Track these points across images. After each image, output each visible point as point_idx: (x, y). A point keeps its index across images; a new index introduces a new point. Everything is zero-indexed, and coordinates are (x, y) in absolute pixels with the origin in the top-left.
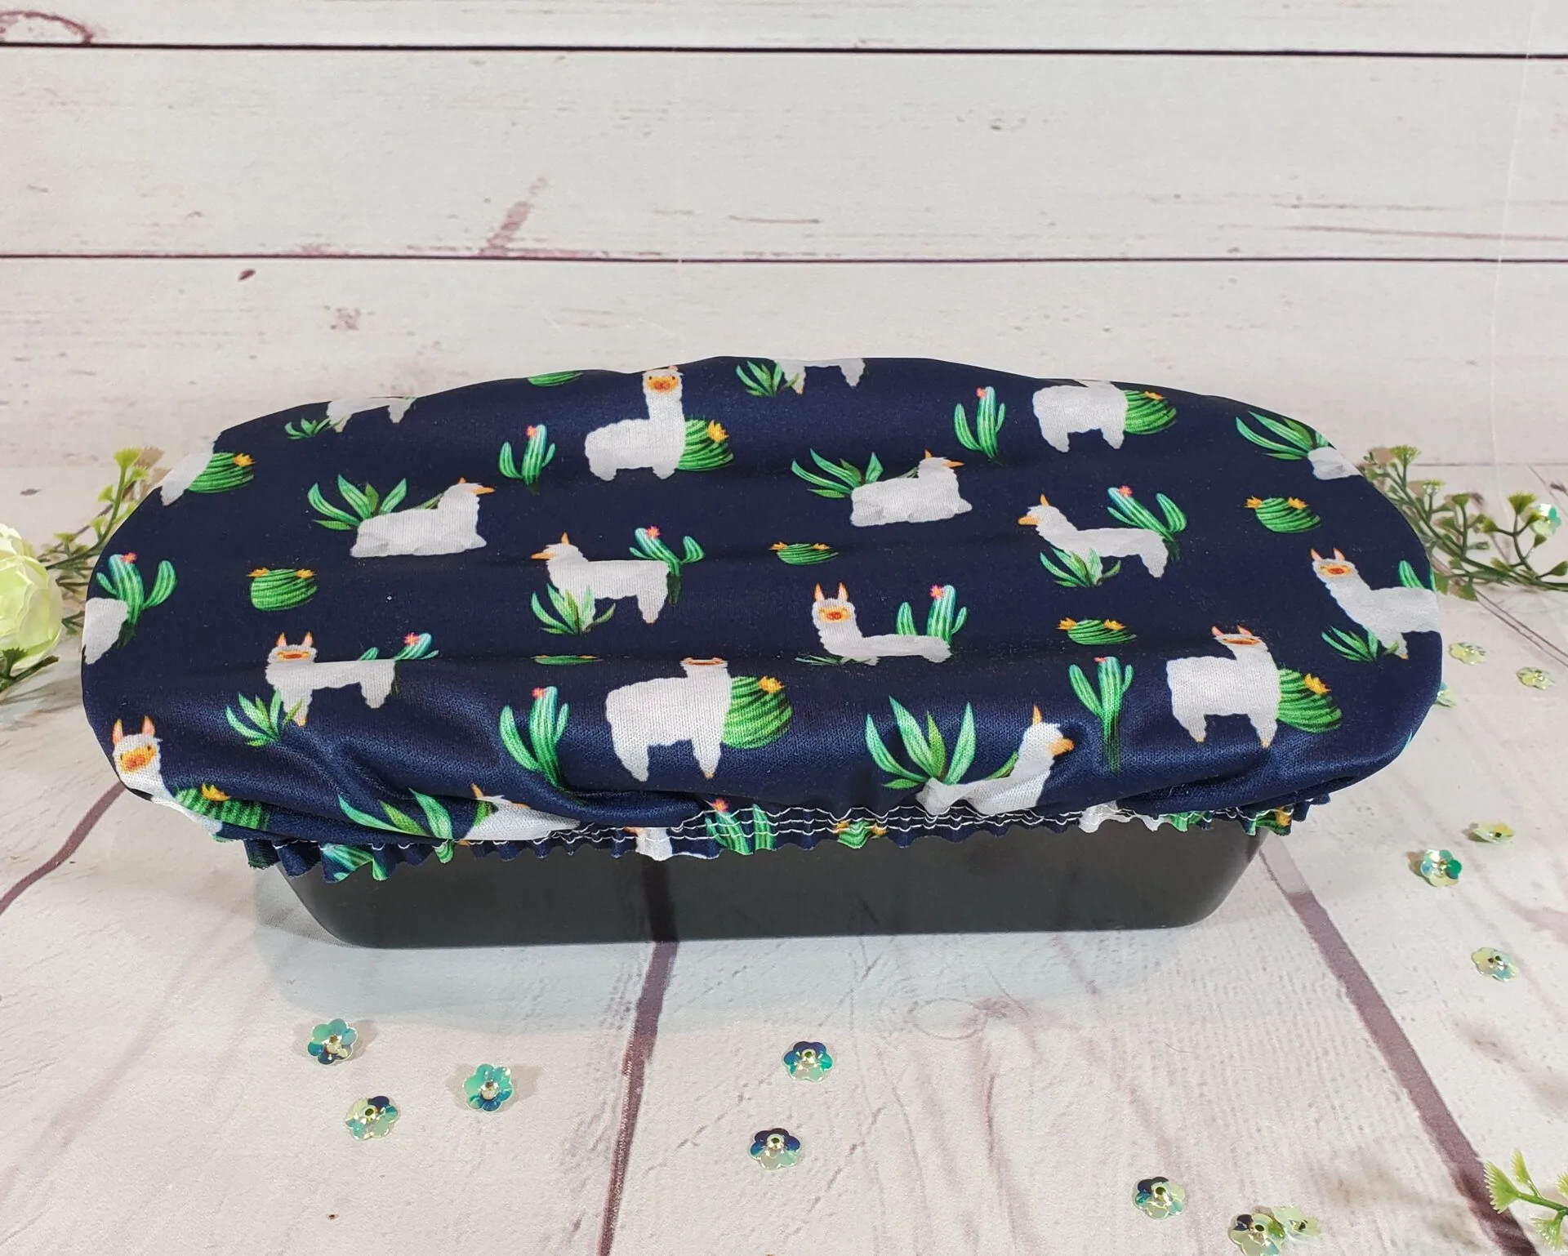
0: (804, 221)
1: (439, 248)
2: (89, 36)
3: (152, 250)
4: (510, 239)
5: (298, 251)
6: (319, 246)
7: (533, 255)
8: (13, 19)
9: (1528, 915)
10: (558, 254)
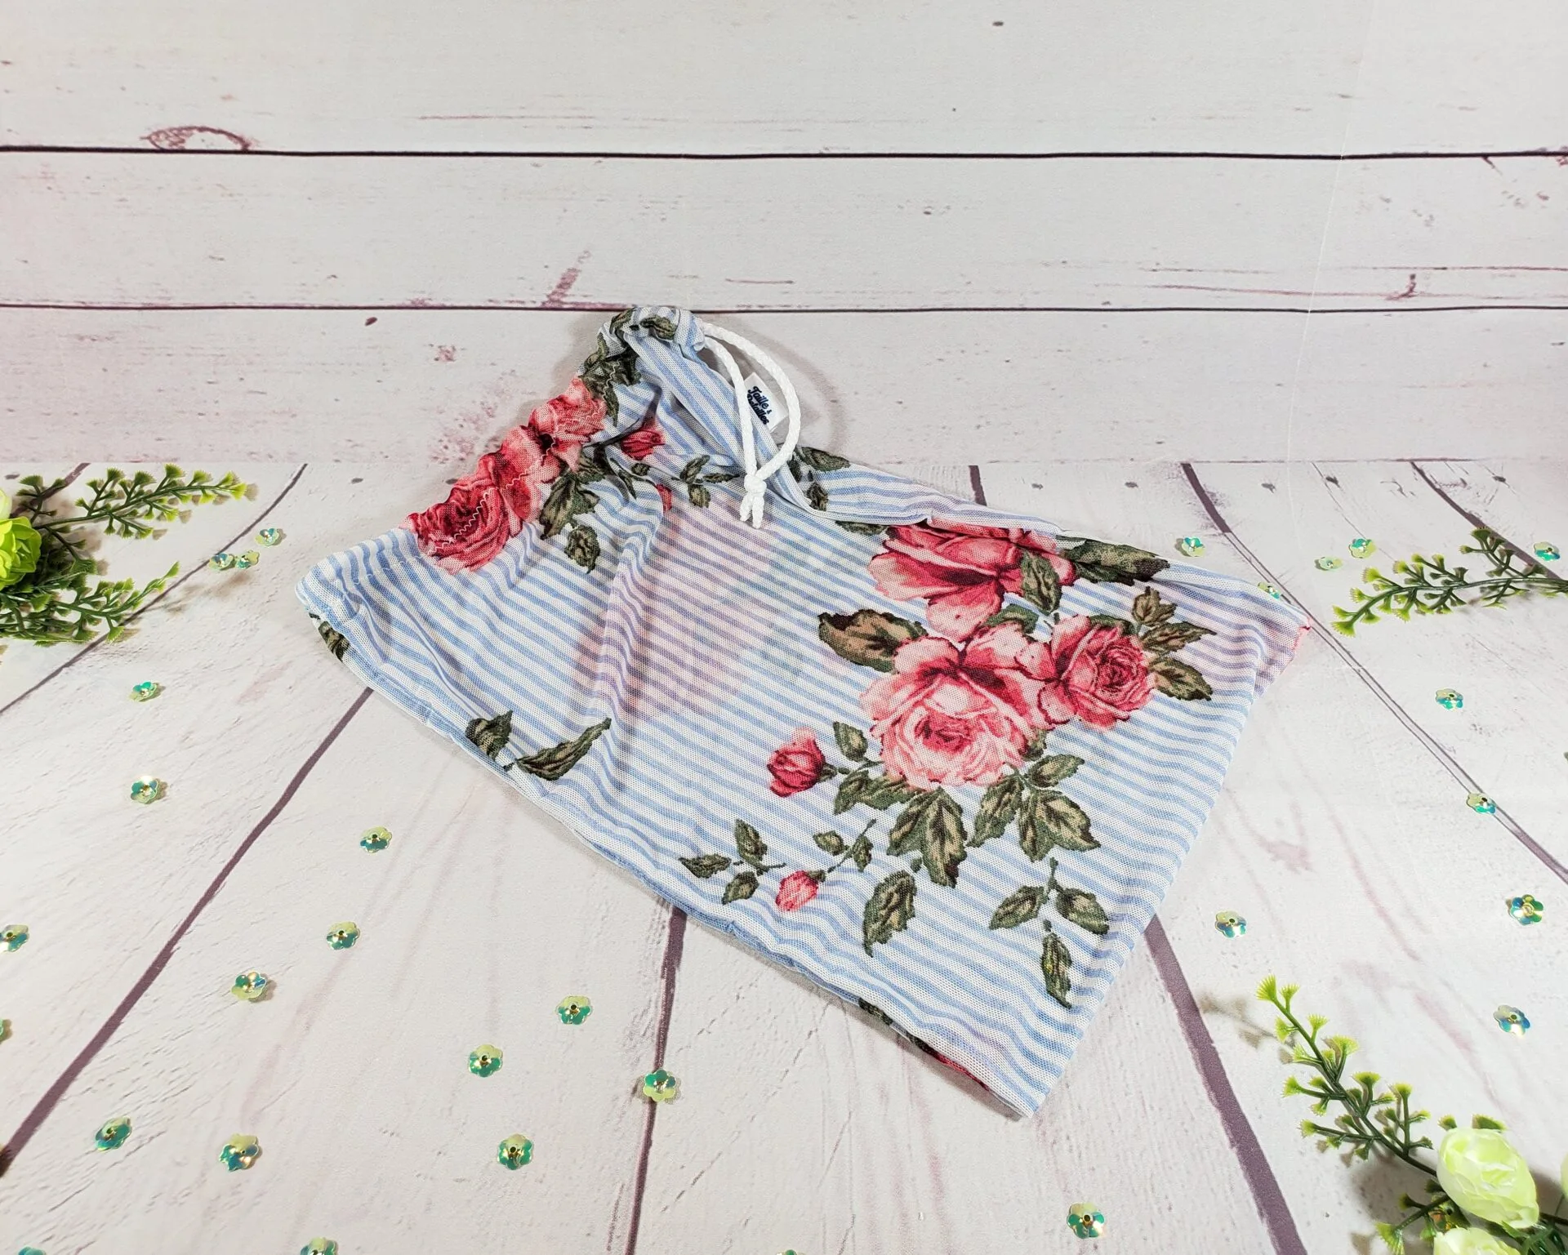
0: (781, 282)
1: (511, 302)
2: (246, 145)
3: (301, 303)
4: (564, 295)
5: (408, 303)
6: (423, 300)
7: (581, 307)
8: (190, 132)
9: (1269, 847)
10: (600, 307)
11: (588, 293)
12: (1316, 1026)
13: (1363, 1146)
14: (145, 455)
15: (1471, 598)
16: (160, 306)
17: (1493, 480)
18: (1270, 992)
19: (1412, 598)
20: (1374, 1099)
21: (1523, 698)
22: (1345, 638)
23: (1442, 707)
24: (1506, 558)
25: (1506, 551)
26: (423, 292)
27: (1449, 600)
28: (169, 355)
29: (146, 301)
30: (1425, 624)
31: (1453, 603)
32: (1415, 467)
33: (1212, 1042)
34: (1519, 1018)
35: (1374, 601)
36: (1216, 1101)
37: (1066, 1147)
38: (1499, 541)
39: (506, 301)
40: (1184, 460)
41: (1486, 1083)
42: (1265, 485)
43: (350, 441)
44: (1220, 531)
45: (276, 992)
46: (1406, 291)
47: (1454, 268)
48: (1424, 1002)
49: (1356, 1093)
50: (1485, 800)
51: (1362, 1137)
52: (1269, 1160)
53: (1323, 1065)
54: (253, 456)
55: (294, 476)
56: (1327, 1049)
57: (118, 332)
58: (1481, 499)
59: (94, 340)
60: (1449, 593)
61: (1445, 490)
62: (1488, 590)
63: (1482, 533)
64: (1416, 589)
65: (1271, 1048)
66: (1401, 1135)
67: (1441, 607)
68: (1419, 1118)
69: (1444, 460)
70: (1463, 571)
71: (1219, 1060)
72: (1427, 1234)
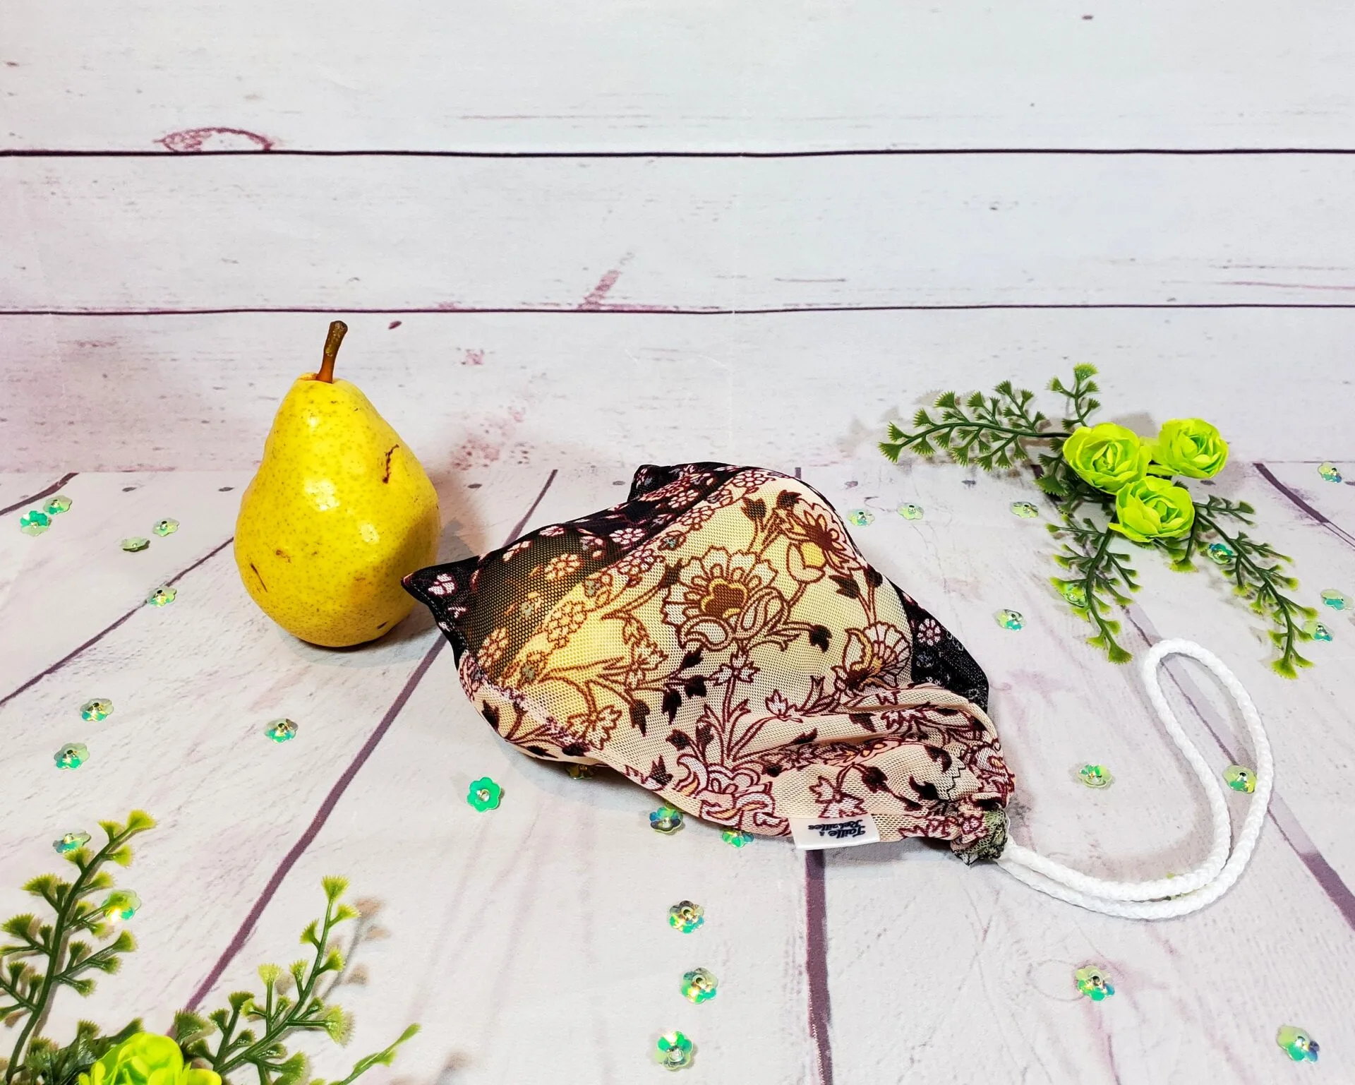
0: (833, 281)
1: (546, 304)
2: (268, 145)
3: (319, 306)
4: (602, 297)
5: (436, 307)
6: (452, 304)
7: (620, 308)
8: (207, 133)
10: (639, 308)
11: (628, 295)
14: (140, 465)
16: (168, 310)
26: (453, 295)
28: (171, 360)
29: (153, 306)
39: (541, 304)
57: (121, 337)
59: (95, 346)
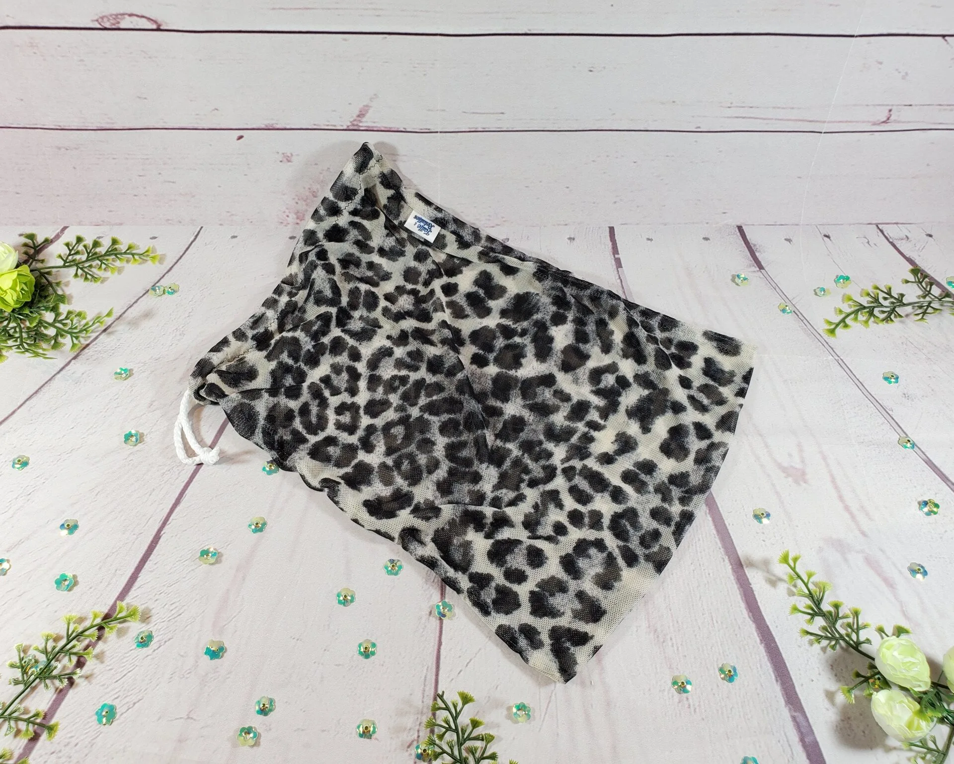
0: (496, 113)
1: (328, 125)
2: (159, 26)
3: (196, 126)
4: (361, 122)
5: (263, 126)
6: (273, 124)
7: (372, 129)
8: (123, 17)
9: (784, 470)
10: (383, 129)
11: (375, 120)
12: (810, 575)
13: (833, 643)
14: (103, 221)
15: (906, 313)
16: (108, 128)
17: (925, 236)
18: (785, 559)
19: (871, 313)
20: (840, 616)
21: (934, 377)
22: (831, 340)
23: (886, 382)
24: (929, 287)
25: (929, 282)
26: (272, 119)
27: (893, 315)
28: (114, 159)
29: (99, 125)
30: (878, 329)
31: (895, 317)
32: (878, 228)
33: (750, 584)
34: (922, 570)
35: (848, 315)
36: (752, 618)
37: (670, 644)
38: (926, 276)
39: (324, 125)
40: (739, 224)
41: (902, 607)
42: (786, 240)
43: (228, 212)
44: (758, 269)
45: (224, 558)
46: (885, 119)
47: (916, 105)
48: (869, 561)
49: (830, 613)
50: (909, 441)
51: (833, 638)
52: (781, 650)
53: (812, 597)
54: (170, 222)
55: (196, 233)
56: (815, 588)
57: (82, 144)
58: (917, 248)
59: (67, 149)
60: (893, 310)
61: (895, 243)
62: (917, 308)
63: (916, 271)
64: (874, 307)
65: (782, 587)
66: (854, 637)
67: (888, 319)
68: (865, 627)
69: (897, 223)
70: (902, 295)
71: (754, 595)
72: (868, 692)
